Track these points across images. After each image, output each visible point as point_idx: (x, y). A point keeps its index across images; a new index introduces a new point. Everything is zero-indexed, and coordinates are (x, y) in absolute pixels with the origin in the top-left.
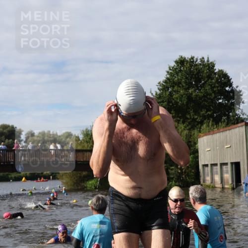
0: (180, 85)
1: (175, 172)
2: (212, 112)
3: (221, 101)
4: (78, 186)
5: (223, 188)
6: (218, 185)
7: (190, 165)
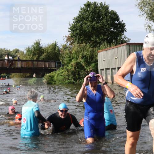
0: (88, 20)
1: (84, 73)
2: (107, 36)
3: (112, 30)
5: (113, 83)
6: (110, 81)
7: (93, 69)
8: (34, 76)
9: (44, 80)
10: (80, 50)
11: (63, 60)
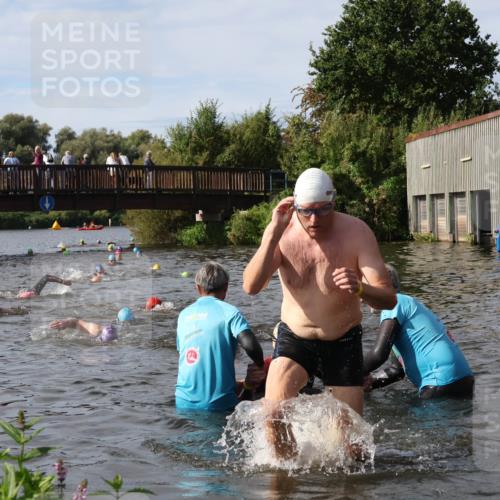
0: (372, 34)
1: (359, 210)
2: (435, 88)
3: (453, 66)
4: (164, 240)
5: (454, 242)
6: (445, 236)
7: (389, 197)
8: (198, 218)
9: (230, 230)
10: (346, 134)
11: (290, 168)
